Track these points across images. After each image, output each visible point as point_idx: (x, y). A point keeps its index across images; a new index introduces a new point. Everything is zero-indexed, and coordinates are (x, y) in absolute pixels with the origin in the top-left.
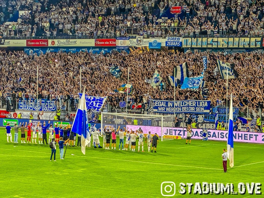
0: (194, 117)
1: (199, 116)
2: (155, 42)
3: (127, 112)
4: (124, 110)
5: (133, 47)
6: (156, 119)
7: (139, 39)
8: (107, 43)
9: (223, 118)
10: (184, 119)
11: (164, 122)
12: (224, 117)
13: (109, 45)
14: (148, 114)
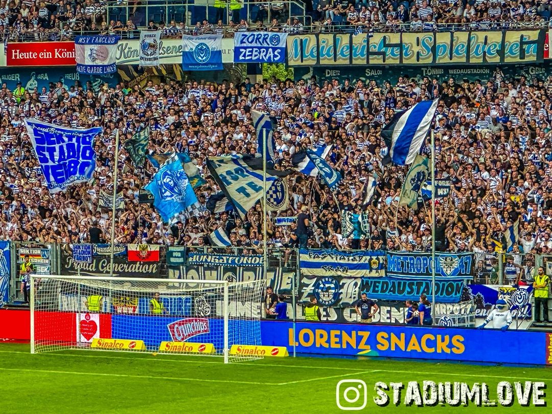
0: (327, 285)
1: (344, 284)
2: (201, 49)
3: (114, 272)
4: (103, 267)
5: (131, 67)
6: (209, 294)
7: (149, 41)
8: (47, 55)
9: (422, 288)
10: (294, 293)
11: (233, 303)
12: (424, 285)
13: (53, 60)
14: (180, 278)
